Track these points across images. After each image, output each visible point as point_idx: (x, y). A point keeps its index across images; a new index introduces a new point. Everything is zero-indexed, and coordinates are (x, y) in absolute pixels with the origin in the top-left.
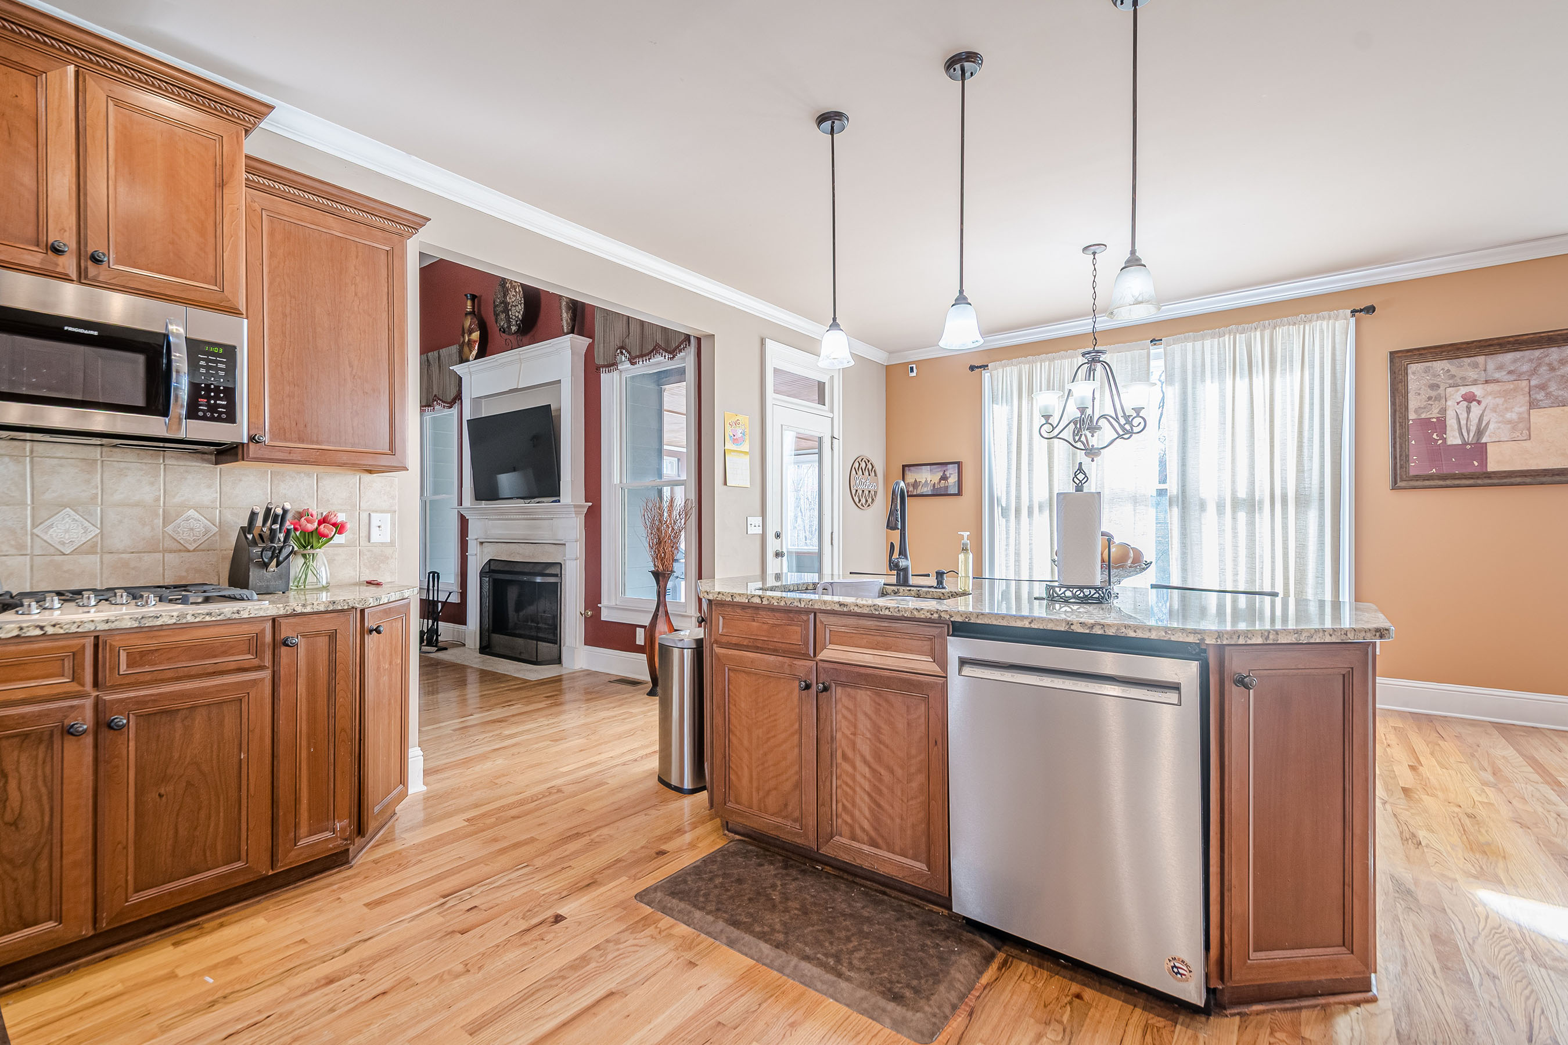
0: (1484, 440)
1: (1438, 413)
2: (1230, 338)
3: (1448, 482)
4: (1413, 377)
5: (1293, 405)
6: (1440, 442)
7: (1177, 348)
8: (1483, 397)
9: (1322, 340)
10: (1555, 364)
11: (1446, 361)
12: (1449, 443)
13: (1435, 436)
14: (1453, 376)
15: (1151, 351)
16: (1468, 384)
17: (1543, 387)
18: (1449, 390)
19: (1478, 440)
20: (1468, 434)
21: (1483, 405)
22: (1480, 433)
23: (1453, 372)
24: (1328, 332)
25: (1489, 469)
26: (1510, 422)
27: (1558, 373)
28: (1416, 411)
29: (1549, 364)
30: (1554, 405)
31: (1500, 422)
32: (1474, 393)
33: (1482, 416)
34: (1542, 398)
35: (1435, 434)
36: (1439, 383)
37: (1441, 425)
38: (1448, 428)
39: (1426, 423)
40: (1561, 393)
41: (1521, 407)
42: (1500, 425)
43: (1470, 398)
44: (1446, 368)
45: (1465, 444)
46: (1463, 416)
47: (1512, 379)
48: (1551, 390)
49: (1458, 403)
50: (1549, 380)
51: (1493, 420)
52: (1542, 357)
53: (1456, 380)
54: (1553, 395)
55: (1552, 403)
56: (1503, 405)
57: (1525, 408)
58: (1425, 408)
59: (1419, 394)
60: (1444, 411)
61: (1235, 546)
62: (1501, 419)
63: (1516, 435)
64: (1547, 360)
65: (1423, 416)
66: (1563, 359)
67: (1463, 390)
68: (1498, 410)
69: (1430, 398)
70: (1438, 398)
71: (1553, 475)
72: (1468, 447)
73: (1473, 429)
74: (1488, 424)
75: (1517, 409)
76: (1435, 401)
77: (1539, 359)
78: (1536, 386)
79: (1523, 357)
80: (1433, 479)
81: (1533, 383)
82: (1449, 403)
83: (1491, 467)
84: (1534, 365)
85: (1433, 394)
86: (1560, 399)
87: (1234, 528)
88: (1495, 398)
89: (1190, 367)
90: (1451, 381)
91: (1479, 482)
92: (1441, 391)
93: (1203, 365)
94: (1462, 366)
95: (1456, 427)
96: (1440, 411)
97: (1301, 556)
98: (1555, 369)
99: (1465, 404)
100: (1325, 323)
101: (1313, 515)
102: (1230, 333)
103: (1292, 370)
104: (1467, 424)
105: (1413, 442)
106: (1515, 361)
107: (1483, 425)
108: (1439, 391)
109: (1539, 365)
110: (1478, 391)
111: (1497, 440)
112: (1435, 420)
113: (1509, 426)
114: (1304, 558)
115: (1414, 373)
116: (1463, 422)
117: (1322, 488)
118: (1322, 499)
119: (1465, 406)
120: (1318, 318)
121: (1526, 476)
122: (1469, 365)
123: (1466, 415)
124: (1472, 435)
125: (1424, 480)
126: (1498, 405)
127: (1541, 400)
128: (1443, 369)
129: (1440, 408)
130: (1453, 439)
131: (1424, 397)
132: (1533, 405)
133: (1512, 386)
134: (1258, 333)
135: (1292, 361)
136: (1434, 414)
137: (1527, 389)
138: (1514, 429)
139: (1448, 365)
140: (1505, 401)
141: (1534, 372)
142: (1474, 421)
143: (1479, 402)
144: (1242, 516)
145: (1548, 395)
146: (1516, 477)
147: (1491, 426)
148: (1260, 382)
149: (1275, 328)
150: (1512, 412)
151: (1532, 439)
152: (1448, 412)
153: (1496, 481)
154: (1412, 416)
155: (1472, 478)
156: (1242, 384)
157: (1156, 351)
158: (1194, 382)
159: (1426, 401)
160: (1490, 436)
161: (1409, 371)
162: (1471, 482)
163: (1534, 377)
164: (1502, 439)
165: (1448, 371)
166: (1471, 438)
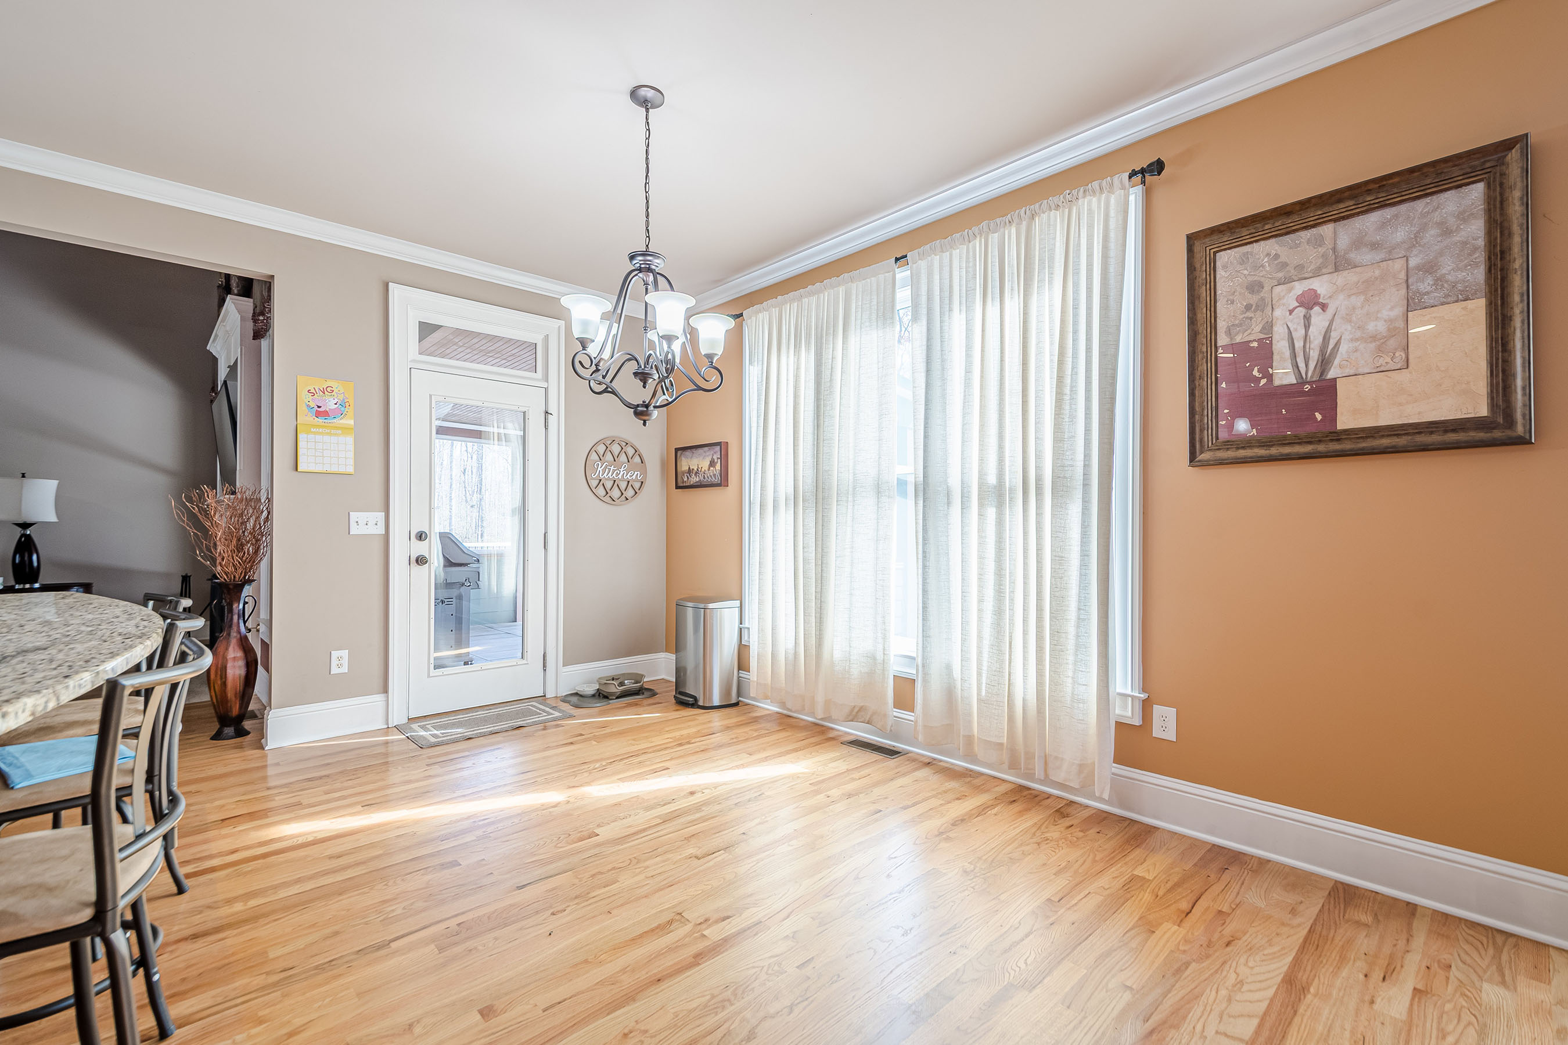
0: (1331, 375)
1: (1260, 332)
2: (980, 240)
3: (1274, 451)
4: (1223, 273)
5: (1051, 335)
6: (1263, 382)
7: (923, 264)
8: (1330, 297)
9: (1090, 227)
10: (1452, 221)
11: (1273, 240)
12: (1277, 382)
13: (1255, 373)
14: (1285, 265)
15: (898, 276)
16: (1306, 275)
17: (1429, 268)
18: (1278, 290)
19: (1322, 374)
20: (1307, 366)
21: (1330, 311)
22: (1325, 362)
23: (1283, 259)
24: (1099, 213)
25: (1340, 426)
26: (1374, 338)
27: (1457, 238)
28: (1229, 332)
29: (1440, 224)
30: (1450, 299)
31: (1357, 340)
32: (1315, 291)
33: (1328, 330)
34: (1429, 288)
35: (1256, 369)
36: (1262, 279)
37: (1264, 353)
38: (1276, 357)
39: (1241, 349)
40: (1461, 275)
41: (1392, 309)
42: (1357, 344)
43: (1310, 302)
44: (1273, 252)
45: (1302, 382)
46: (1299, 334)
47: (1378, 258)
48: (1444, 271)
49: (1291, 312)
50: (1441, 253)
51: (1347, 336)
52: (1428, 213)
53: (1289, 271)
54: (1447, 282)
55: (1447, 296)
56: (1362, 307)
57: (1399, 310)
58: (1241, 325)
59: (1232, 302)
60: (1268, 327)
61: (981, 558)
62: (1358, 334)
63: (1385, 360)
64: (1436, 217)
65: (1238, 339)
66: (1464, 211)
67: (1299, 288)
68: (1354, 319)
69: (1248, 307)
70: (1260, 307)
71: (1446, 431)
72: (1307, 387)
73: (1314, 355)
74: (1337, 344)
75: (1385, 314)
76: (1255, 311)
77: (1423, 215)
78: (1419, 268)
79: (1396, 216)
80: (1251, 447)
81: (1413, 262)
82: (1278, 313)
83: (1344, 422)
84: (1415, 229)
85: (1253, 299)
86: (1460, 287)
87: (981, 530)
88: (1349, 296)
89: (937, 292)
90: (1280, 275)
91: (1321, 448)
92: (1265, 293)
93: (951, 287)
94: (1297, 246)
95: (1287, 353)
96: (1263, 328)
97: (1058, 576)
98: (1451, 232)
99: (1301, 311)
100: (1095, 200)
101: (1075, 510)
102: (981, 234)
103: (1051, 282)
104: (1304, 346)
105: (1224, 385)
106: (1383, 225)
107: (1331, 347)
108: (1262, 295)
109: (1423, 228)
110: (1321, 286)
111: (1352, 372)
112: (1255, 344)
113: (1373, 346)
114: (1061, 578)
115: (1225, 267)
116: (1299, 344)
117: (1087, 466)
118: (1086, 485)
119: (1302, 315)
120: (1085, 191)
121: (1398, 435)
122: (1309, 242)
123: (1303, 331)
124: (1312, 366)
125: (1238, 448)
126: (1354, 308)
127: (1427, 293)
128: (1268, 255)
129: (1263, 322)
130: (1283, 374)
131: (1240, 306)
132: (1413, 303)
133: (1377, 273)
134: (1013, 230)
135: (1051, 267)
136: (1253, 334)
137: (1402, 275)
138: (1380, 350)
139: (1277, 247)
140: (1367, 300)
141: (1415, 241)
142: (1316, 340)
143: (1324, 307)
144: (991, 512)
145: (1439, 281)
146: (1383, 436)
147: (1343, 348)
148: (1013, 305)
149: (1033, 217)
150: (1377, 319)
151: (1410, 368)
152: (1275, 329)
153: (1347, 446)
154: (1222, 340)
155: (1310, 443)
156: (993, 310)
157: (902, 274)
158: (942, 314)
159: (1243, 313)
160: (1340, 366)
161: (1219, 264)
162: (1308, 449)
163: (1415, 252)
164: (1361, 371)
165: (1277, 256)
166: (1310, 372)
